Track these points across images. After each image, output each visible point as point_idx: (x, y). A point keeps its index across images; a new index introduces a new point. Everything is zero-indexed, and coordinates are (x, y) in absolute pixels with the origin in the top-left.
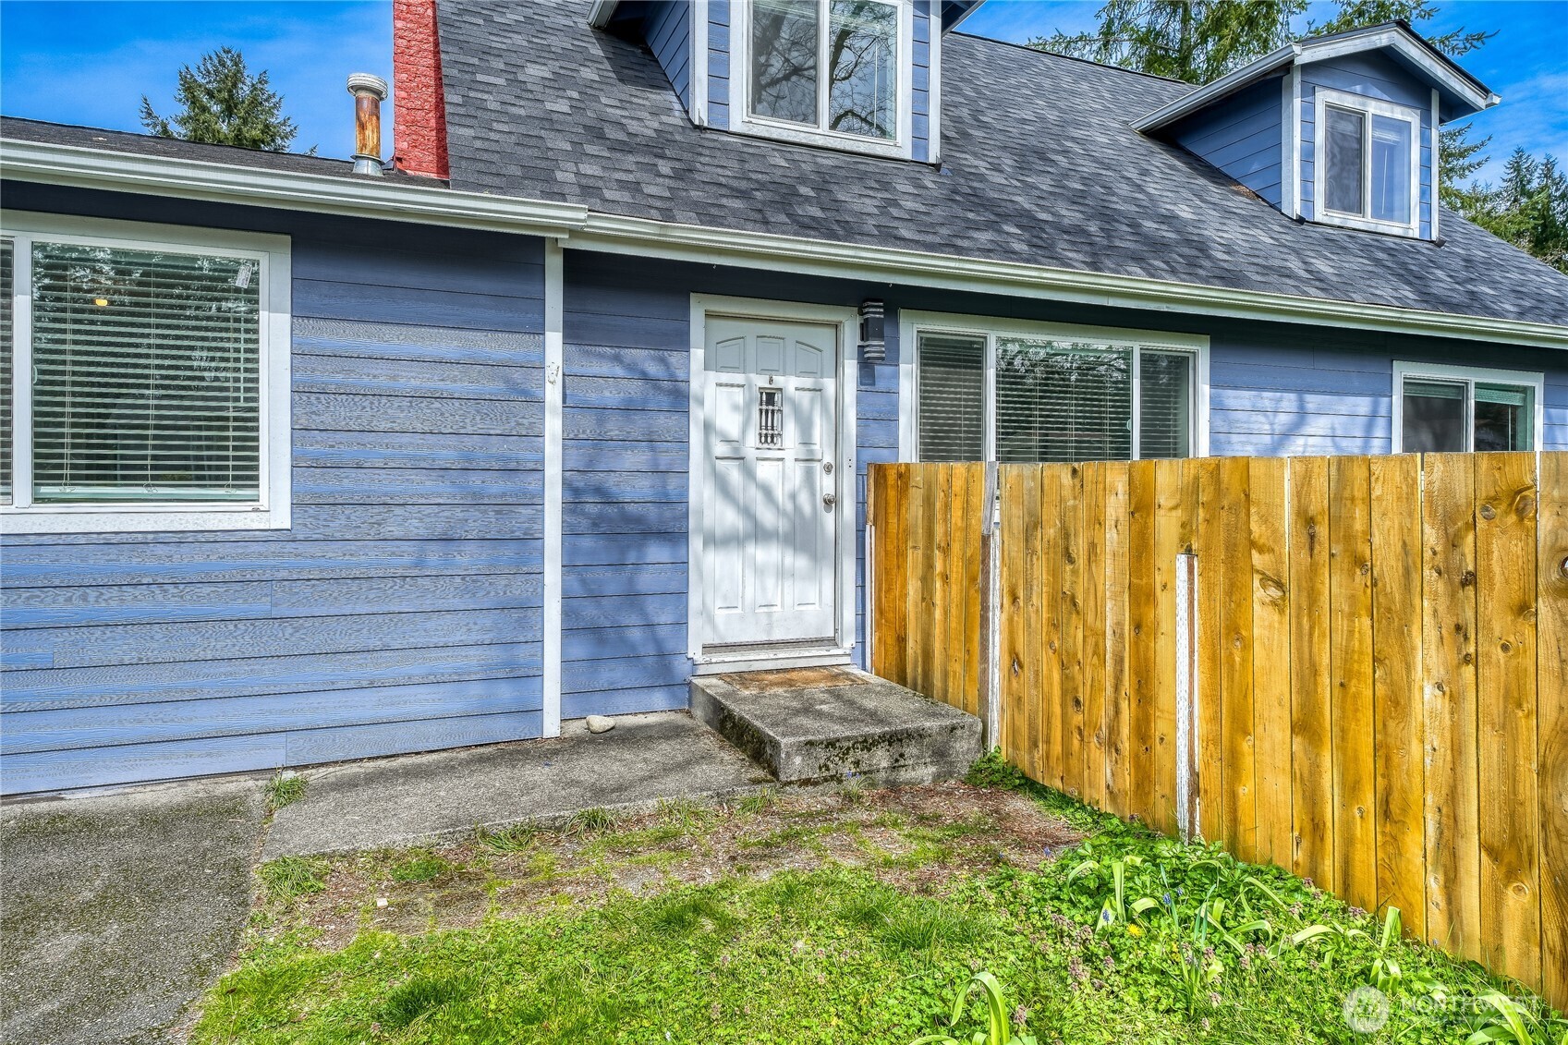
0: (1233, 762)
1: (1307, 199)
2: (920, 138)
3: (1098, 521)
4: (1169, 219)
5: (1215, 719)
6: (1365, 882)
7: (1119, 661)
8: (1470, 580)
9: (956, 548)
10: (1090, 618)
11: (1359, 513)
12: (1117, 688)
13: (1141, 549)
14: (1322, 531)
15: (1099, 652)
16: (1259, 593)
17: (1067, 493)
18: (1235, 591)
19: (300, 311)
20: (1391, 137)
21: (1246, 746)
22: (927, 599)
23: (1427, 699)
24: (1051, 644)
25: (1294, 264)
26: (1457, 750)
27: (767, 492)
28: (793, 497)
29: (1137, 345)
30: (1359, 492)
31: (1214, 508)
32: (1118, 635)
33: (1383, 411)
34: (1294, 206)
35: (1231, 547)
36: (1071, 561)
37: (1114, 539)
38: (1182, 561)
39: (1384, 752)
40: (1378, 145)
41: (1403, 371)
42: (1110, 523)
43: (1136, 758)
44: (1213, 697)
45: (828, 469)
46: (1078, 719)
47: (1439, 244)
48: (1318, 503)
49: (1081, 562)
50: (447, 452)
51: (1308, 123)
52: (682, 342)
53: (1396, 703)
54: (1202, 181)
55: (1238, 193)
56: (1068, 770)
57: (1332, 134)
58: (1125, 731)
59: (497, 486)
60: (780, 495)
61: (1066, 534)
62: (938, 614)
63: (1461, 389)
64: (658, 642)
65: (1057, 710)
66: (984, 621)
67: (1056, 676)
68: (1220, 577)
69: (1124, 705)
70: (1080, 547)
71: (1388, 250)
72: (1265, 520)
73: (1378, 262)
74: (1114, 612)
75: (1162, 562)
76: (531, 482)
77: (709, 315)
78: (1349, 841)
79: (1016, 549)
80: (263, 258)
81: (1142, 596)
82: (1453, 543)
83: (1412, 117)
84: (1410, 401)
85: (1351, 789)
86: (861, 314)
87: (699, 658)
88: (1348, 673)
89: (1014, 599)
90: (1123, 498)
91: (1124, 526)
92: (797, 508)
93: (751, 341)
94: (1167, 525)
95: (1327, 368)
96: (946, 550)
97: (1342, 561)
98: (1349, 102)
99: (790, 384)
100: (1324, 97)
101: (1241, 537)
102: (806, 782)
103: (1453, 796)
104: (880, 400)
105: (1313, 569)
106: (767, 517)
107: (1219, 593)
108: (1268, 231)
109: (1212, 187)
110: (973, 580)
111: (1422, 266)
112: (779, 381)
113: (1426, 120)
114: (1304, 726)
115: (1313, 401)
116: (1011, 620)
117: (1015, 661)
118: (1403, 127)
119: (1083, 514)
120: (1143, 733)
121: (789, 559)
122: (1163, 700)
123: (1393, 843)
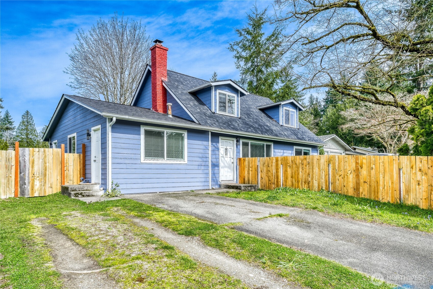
0: (286, 182)
1: (283, 123)
2: (238, 114)
3: (272, 163)
4: (267, 126)
5: (285, 178)
6: (296, 187)
7: (275, 176)
8: (303, 164)
9: (253, 167)
10: (271, 172)
11: (296, 160)
12: (274, 178)
13: (277, 165)
14: (293, 162)
15: (272, 175)
16: (288, 167)
17: (268, 160)
18: (286, 167)
19: (188, 139)
20: (292, 113)
21: (287, 180)
22: (249, 173)
23: (300, 173)
24: (267, 176)
25: (283, 133)
26: (302, 176)
27: (226, 161)
28: (229, 162)
29: (265, 143)
30: (296, 158)
31: (284, 161)
32: (275, 173)
33: (293, 153)
34: (281, 124)
35: (286, 164)
36: (269, 167)
37: (274, 164)
38: (281, 165)
39: (298, 178)
40: (291, 114)
41: (295, 147)
42: (274, 163)
43: (277, 184)
44: (284, 177)
45: (232, 159)
46: (270, 182)
47: (299, 129)
48: (293, 160)
49: (270, 167)
50: (201, 155)
51: (283, 112)
52: (218, 142)
53: (298, 174)
54: (269, 119)
55: (273, 121)
56: (269, 188)
57: (285, 113)
58: (275, 182)
59: (205, 160)
60: (228, 162)
61: (268, 164)
62: (250, 175)
63: (301, 150)
64: (216, 179)
65: (267, 182)
66: (258, 175)
67: (267, 179)
68: (285, 166)
69: (275, 180)
70: (270, 165)
71: (292, 130)
72: (289, 161)
73: (292, 132)
74: (274, 171)
75: (279, 166)
76: (208, 159)
77: (221, 139)
78: (295, 185)
79: (262, 166)
80: (185, 133)
81: (277, 169)
82: (302, 162)
83: (295, 111)
84: (296, 151)
85: (295, 181)
86: (236, 139)
87: (221, 182)
88: (295, 172)
89: (262, 172)
90: (275, 160)
91: (275, 163)
92: (229, 164)
93: (224, 142)
94: (280, 162)
95: (286, 147)
96: (252, 167)
97: (295, 164)
98: (287, 109)
99: (228, 147)
100: (285, 108)
101: (287, 163)
102: (243, 190)
103: (302, 179)
104: (238, 150)
105: (292, 165)
106: (226, 164)
107: (285, 168)
108: (278, 127)
109: (270, 120)
110: (256, 170)
111: (297, 133)
112: (227, 147)
113: (297, 111)
114: (292, 177)
115: (285, 151)
116: (261, 174)
117: (262, 178)
118: (294, 112)
119: (270, 162)
120: (277, 182)
121: (228, 170)
122: (279, 178)
123: (298, 184)
